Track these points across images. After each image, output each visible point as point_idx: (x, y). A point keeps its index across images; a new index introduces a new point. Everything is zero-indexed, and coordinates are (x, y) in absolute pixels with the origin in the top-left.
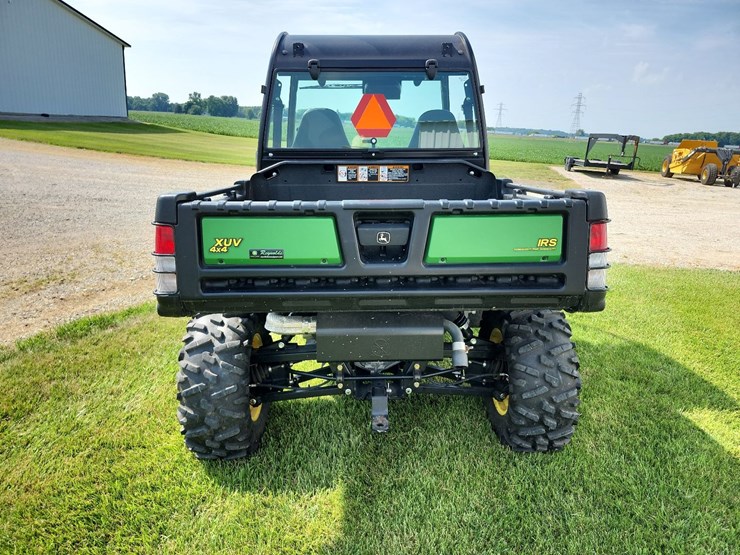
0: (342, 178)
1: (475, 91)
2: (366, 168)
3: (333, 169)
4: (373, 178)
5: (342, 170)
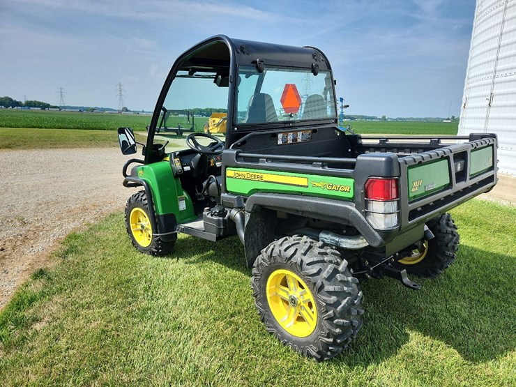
0: (280, 142)
1: (332, 83)
2: (292, 134)
3: (275, 136)
4: (295, 140)
5: (280, 136)
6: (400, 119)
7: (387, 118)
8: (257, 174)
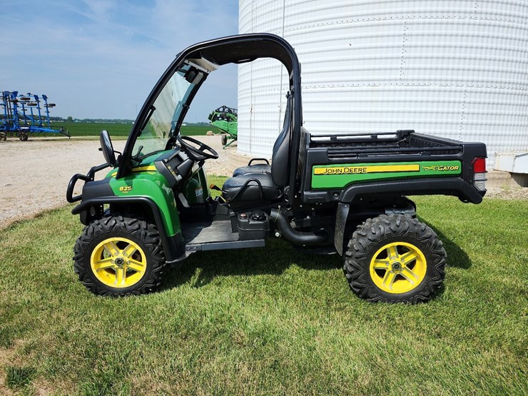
6: (89, 120)
7: (73, 119)
8: (358, 168)
